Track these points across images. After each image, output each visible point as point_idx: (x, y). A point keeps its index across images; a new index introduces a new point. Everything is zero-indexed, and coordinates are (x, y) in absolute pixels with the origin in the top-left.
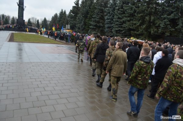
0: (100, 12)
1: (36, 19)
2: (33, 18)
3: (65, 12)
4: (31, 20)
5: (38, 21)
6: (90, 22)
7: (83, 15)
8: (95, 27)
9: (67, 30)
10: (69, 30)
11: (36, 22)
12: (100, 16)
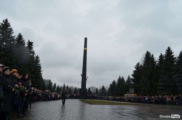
0: (167, 71)
1: (95, 88)
2: (92, 87)
3: (123, 78)
4: (91, 89)
5: (97, 89)
6: (157, 83)
7: (147, 77)
8: (164, 88)
9: (132, 94)
10: (134, 94)
11: (95, 91)
12: (168, 75)
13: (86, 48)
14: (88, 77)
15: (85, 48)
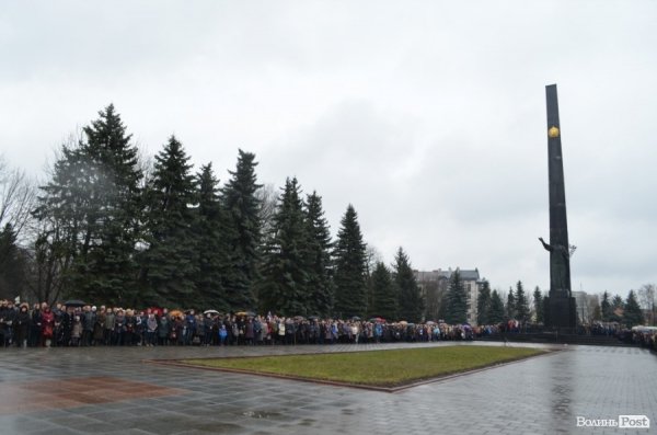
13: (558, 126)
14: (574, 248)
15: (554, 130)
